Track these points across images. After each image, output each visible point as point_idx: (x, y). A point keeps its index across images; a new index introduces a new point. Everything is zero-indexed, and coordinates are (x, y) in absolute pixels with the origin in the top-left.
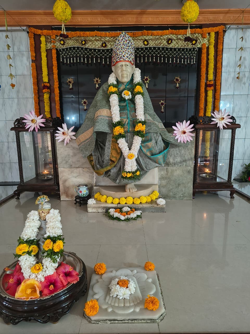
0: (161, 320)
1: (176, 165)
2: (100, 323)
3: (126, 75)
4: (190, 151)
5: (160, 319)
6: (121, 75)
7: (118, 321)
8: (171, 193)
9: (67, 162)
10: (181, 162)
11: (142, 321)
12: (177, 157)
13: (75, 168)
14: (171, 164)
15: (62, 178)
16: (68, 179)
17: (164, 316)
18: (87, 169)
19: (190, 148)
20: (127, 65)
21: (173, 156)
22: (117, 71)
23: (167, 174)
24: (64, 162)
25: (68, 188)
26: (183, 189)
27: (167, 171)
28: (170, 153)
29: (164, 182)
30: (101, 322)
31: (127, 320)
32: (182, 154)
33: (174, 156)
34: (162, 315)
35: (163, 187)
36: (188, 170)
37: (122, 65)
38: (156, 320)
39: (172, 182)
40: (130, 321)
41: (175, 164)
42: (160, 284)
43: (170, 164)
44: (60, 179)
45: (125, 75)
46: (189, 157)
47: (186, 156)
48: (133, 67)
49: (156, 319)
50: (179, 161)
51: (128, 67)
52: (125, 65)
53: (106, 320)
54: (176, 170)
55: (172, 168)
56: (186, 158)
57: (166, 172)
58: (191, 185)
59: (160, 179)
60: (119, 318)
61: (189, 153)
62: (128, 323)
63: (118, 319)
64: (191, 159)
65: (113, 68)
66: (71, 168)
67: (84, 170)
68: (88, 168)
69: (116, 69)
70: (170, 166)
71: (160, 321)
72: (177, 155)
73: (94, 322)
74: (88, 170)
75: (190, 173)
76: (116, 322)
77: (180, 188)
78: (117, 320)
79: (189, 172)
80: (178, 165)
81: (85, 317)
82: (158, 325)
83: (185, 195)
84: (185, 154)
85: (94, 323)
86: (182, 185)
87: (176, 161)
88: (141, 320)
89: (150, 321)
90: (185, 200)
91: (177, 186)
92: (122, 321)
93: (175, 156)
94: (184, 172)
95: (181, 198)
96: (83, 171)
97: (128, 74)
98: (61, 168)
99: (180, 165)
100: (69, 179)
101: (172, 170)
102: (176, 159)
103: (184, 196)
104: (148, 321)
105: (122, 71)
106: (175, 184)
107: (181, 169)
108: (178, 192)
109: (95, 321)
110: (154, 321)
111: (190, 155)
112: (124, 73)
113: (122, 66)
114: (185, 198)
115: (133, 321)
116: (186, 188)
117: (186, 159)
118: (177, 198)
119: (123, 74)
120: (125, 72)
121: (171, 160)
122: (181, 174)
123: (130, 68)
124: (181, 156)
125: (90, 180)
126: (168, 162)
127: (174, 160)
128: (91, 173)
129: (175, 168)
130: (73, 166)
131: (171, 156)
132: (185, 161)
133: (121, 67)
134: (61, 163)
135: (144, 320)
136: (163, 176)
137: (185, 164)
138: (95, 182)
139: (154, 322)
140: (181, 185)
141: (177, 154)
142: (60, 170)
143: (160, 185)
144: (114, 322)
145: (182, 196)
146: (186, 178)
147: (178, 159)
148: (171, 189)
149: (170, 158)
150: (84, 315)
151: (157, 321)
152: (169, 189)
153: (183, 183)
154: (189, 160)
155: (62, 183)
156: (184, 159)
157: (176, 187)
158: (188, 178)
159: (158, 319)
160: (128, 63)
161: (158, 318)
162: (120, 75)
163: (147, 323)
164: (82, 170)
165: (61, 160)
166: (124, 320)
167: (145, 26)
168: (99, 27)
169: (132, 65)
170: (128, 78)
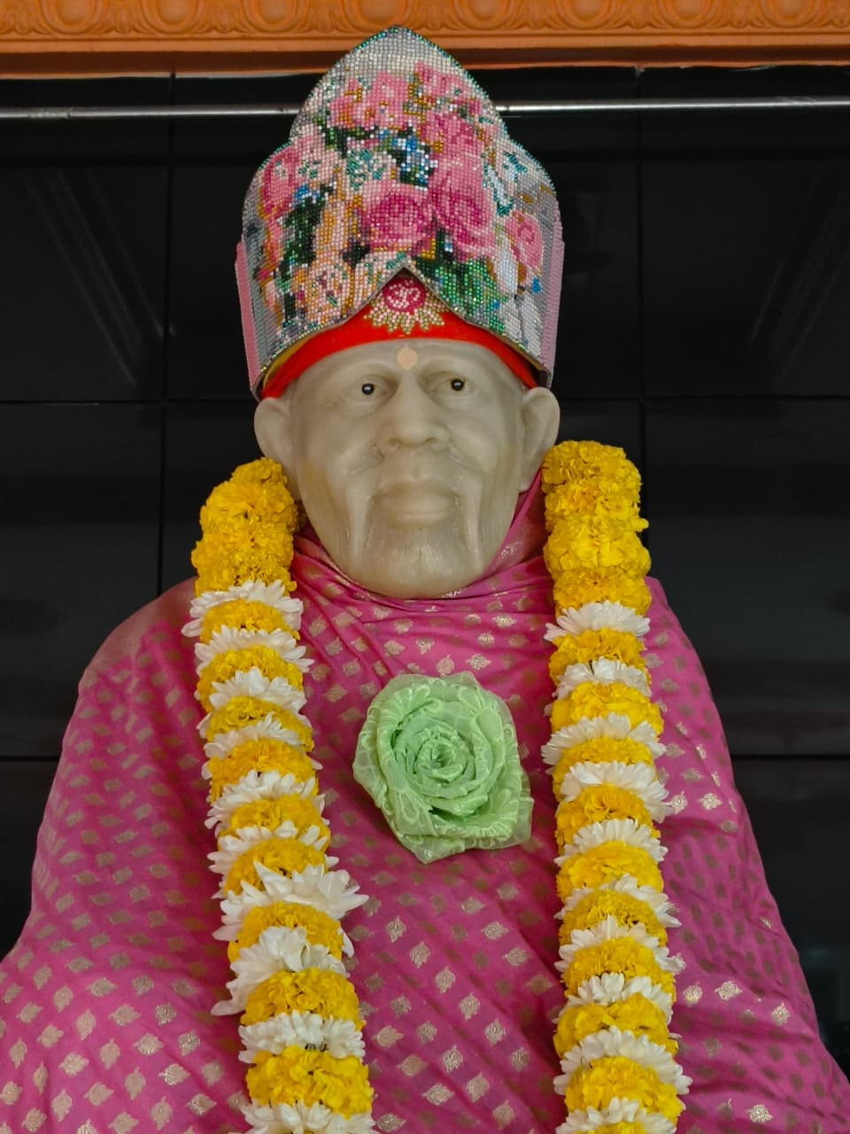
3: (444, 502)
6: (377, 499)
20: (458, 385)
22: (315, 450)
37: (392, 385)
45: (425, 509)
48: (535, 409)
51: (462, 400)
52: (427, 381)
65: (270, 421)
69: (300, 434)
97: (472, 490)
105: (381, 457)
112: (409, 478)
113: (383, 388)
119: (398, 492)
120: (418, 471)
123: (494, 416)
133: (364, 404)
160: (462, 358)
162: (358, 499)
167: (640, 67)
168: (180, 75)
169: (518, 392)
170: (462, 538)
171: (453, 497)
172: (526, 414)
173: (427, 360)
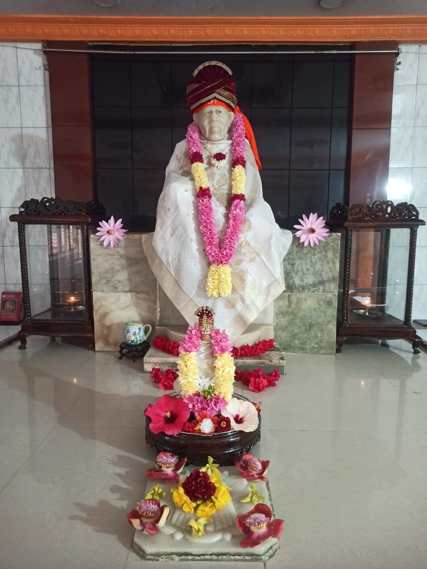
0: (270, 557)
1: (306, 290)
2: (161, 560)
3: (218, 129)
4: (331, 265)
5: (268, 554)
6: (210, 128)
7: (194, 555)
8: (297, 342)
9: (108, 281)
10: (314, 285)
11: (237, 557)
12: (308, 276)
13: (122, 293)
14: (296, 288)
15: (99, 309)
16: (110, 312)
17: (276, 550)
18: (145, 294)
19: (331, 259)
20: (220, 112)
21: (300, 273)
22: (201, 121)
23: (289, 306)
24: (104, 281)
25: (109, 328)
26: (319, 335)
27: (289, 301)
28: (295, 269)
29: (284, 321)
30: (163, 558)
31: (210, 555)
32: (316, 269)
33: (302, 274)
34: (271, 548)
35: (283, 329)
36: (328, 299)
37: (212, 112)
38: (260, 556)
39: (298, 320)
40: (214, 557)
41: (303, 288)
42: (270, 496)
43: (294, 287)
44: (96, 311)
45: (216, 129)
46: (330, 275)
47: (324, 274)
49: (262, 554)
50: (312, 283)
52: (217, 111)
53: (172, 554)
54: (305, 299)
55: (298, 295)
56: (325, 277)
57: (287, 303)
58: (333, 328)
59: (277, 314)
60: (194, 551)
61: (330, 268)
62: (211, 560)
63: (193, 553)
64: (334, 279)
66: (116, 292)
67: (139, 296)
68: (147, 293)
69: (199, 118)
70: (295, 291)
71: (267, 557)
72: (308, 273)
73: (150, 557)
74: (146, 296)
75: (331, 304)
76: (190, 557)
77: (312, 331)
78: (191, 555)
79: (329, 303)
80: (309, 290)
81: (134, 549)
82: (265, 566)
83: (322, 344)
84: (323, 271)
85: (150, 559)
86: (316, 326)
87: (307, 283)
88: (234, 556)
89: (250, 558)
90: (321, 354)
91: (308, 328)
92: (199, 556)
93: (304, 273)
94: (320, 303)
95: (315, 350)
96: (138, 298)
97: (222, 126)
98: (98, 293)
99: (312, 289)
100: (112, 311)
101: (298, 298)
102: (306, 278)
103: (320, 348)
104: (247, 558)
105: (210, 122)
106: (305, 325)
107: (315, 297)
108: (309, 339)
109: (152, 555)
110: (258, 558)
111: (331, 272)
114: (323, 351)
115: (220, 557)
116: (324, 332)
117: (325, 280)
118: (307, 350)
119: (213, 127)
120: (215, 124)
121: (297, 281)
122: (315, 306)
123: (225, 116)
124: (315, 274)
125: (150, 315)
126: (291, 284)
127: (302, 280)
128: (151, 302)
129: (303, 295)
130: (120, 288)
131: (296, 274)
132: (322, 283)
133: (209, 115)
134: (99, 282)
135: (239, 556)
136: (282, 309)
137: (321, 288)
138: (158, 318)
139: (256, 560)
140: (314, 326)
141: (308, 270)
142: (96, 295)
143: (277, 325)
144: (186, 557)
145: (316, 346)
146: (323, 315)
147: (310, 280)
148: (297, 334)
149: (295, 277)
150: (132, 546)
151: (263, 557)
152: (294, 333)
153: (318, 324)
154: (329, 281)
155: (99, 318)
156: (320, 279)
157: (306, 330)
158: (328, 313)
159: (264, 555)
160: (221, 109)
161: (265, 553)
163: (245, 560)
164: (136, 296)
165: (98, 278)
166: (204, 555)
167: (253, 44)
168: (172, 45)
169: (228, 112)
170: (221, 133)
171: (220, 128)
172: (230, 116)
173: (216, 109)
